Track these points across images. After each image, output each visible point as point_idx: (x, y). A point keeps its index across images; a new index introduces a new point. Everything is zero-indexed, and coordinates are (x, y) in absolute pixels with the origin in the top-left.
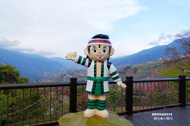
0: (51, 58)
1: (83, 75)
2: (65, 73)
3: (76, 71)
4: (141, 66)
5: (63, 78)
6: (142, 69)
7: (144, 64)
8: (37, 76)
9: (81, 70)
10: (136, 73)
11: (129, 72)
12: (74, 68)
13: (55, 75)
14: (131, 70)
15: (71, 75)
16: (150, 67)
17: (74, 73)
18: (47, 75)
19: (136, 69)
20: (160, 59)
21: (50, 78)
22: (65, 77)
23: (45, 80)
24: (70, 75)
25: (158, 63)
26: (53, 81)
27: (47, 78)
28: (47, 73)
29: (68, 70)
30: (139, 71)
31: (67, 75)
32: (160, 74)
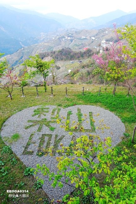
1: (84, 37)
2: (63, 35)
3: (76, 32)
5: (61, 41)
8: (34, 39)
9: (82, 30)
12: (74, 28)
13: (53, 37)
15: (71, 37)
17: (74, 35)
18: (44, 38)
21: (47, 40)
22: (63, 39)
23: (43, 44)
24: (68, 37)
26: (50, 44)
27: (44, 41)
28: (44, 35)
29: (67, 30)
31: (66, 37)
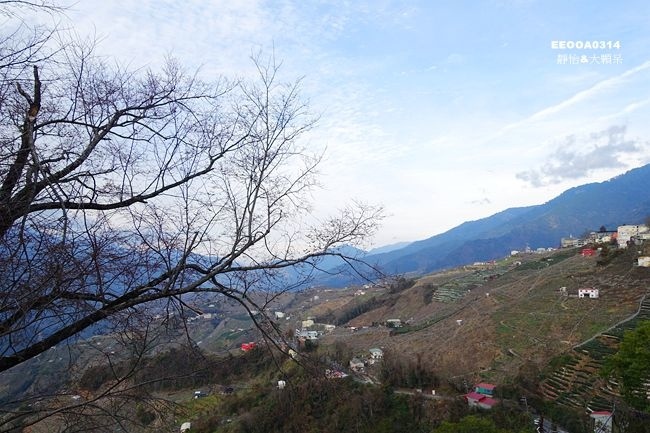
1: (255, 313)
4: (448, 278)
6: (449, 288)
7: (458, 272)
10: (431, 302)
11: (409, 300)
14: (416, 292)
15: (213, 313)
16: (478, 279)
19: (429, 287)
20: (514, 253)
22: (190, 320)
25: (505, 268)
30: (442, 294)
32: (497, 307)
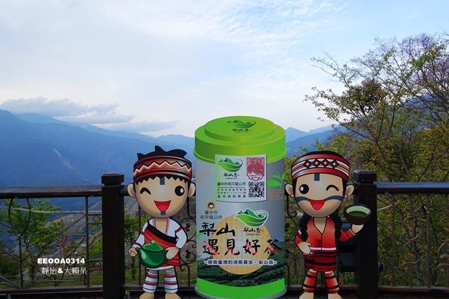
0: (168, 135)
